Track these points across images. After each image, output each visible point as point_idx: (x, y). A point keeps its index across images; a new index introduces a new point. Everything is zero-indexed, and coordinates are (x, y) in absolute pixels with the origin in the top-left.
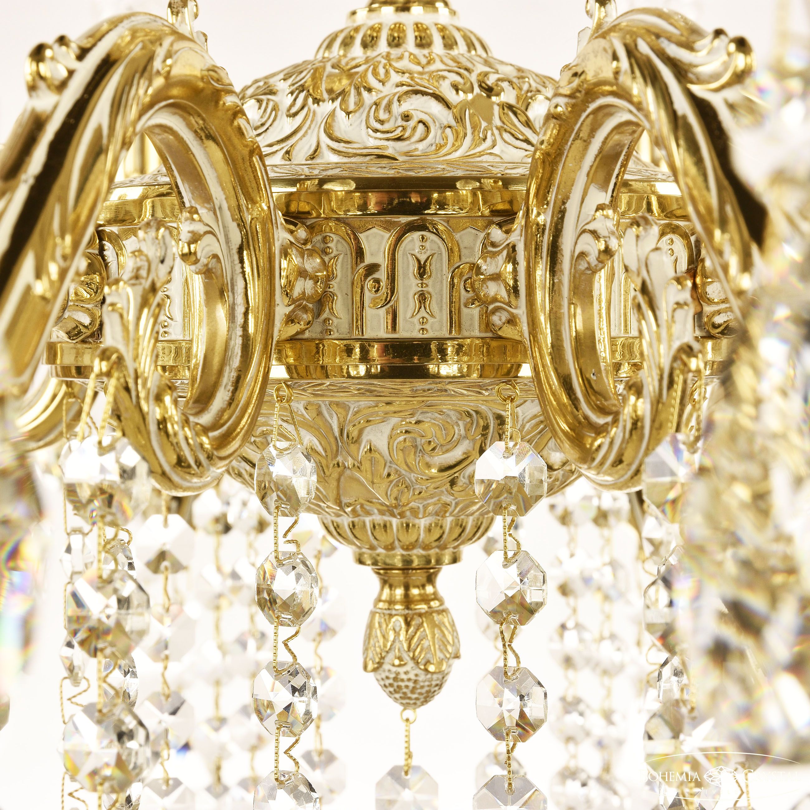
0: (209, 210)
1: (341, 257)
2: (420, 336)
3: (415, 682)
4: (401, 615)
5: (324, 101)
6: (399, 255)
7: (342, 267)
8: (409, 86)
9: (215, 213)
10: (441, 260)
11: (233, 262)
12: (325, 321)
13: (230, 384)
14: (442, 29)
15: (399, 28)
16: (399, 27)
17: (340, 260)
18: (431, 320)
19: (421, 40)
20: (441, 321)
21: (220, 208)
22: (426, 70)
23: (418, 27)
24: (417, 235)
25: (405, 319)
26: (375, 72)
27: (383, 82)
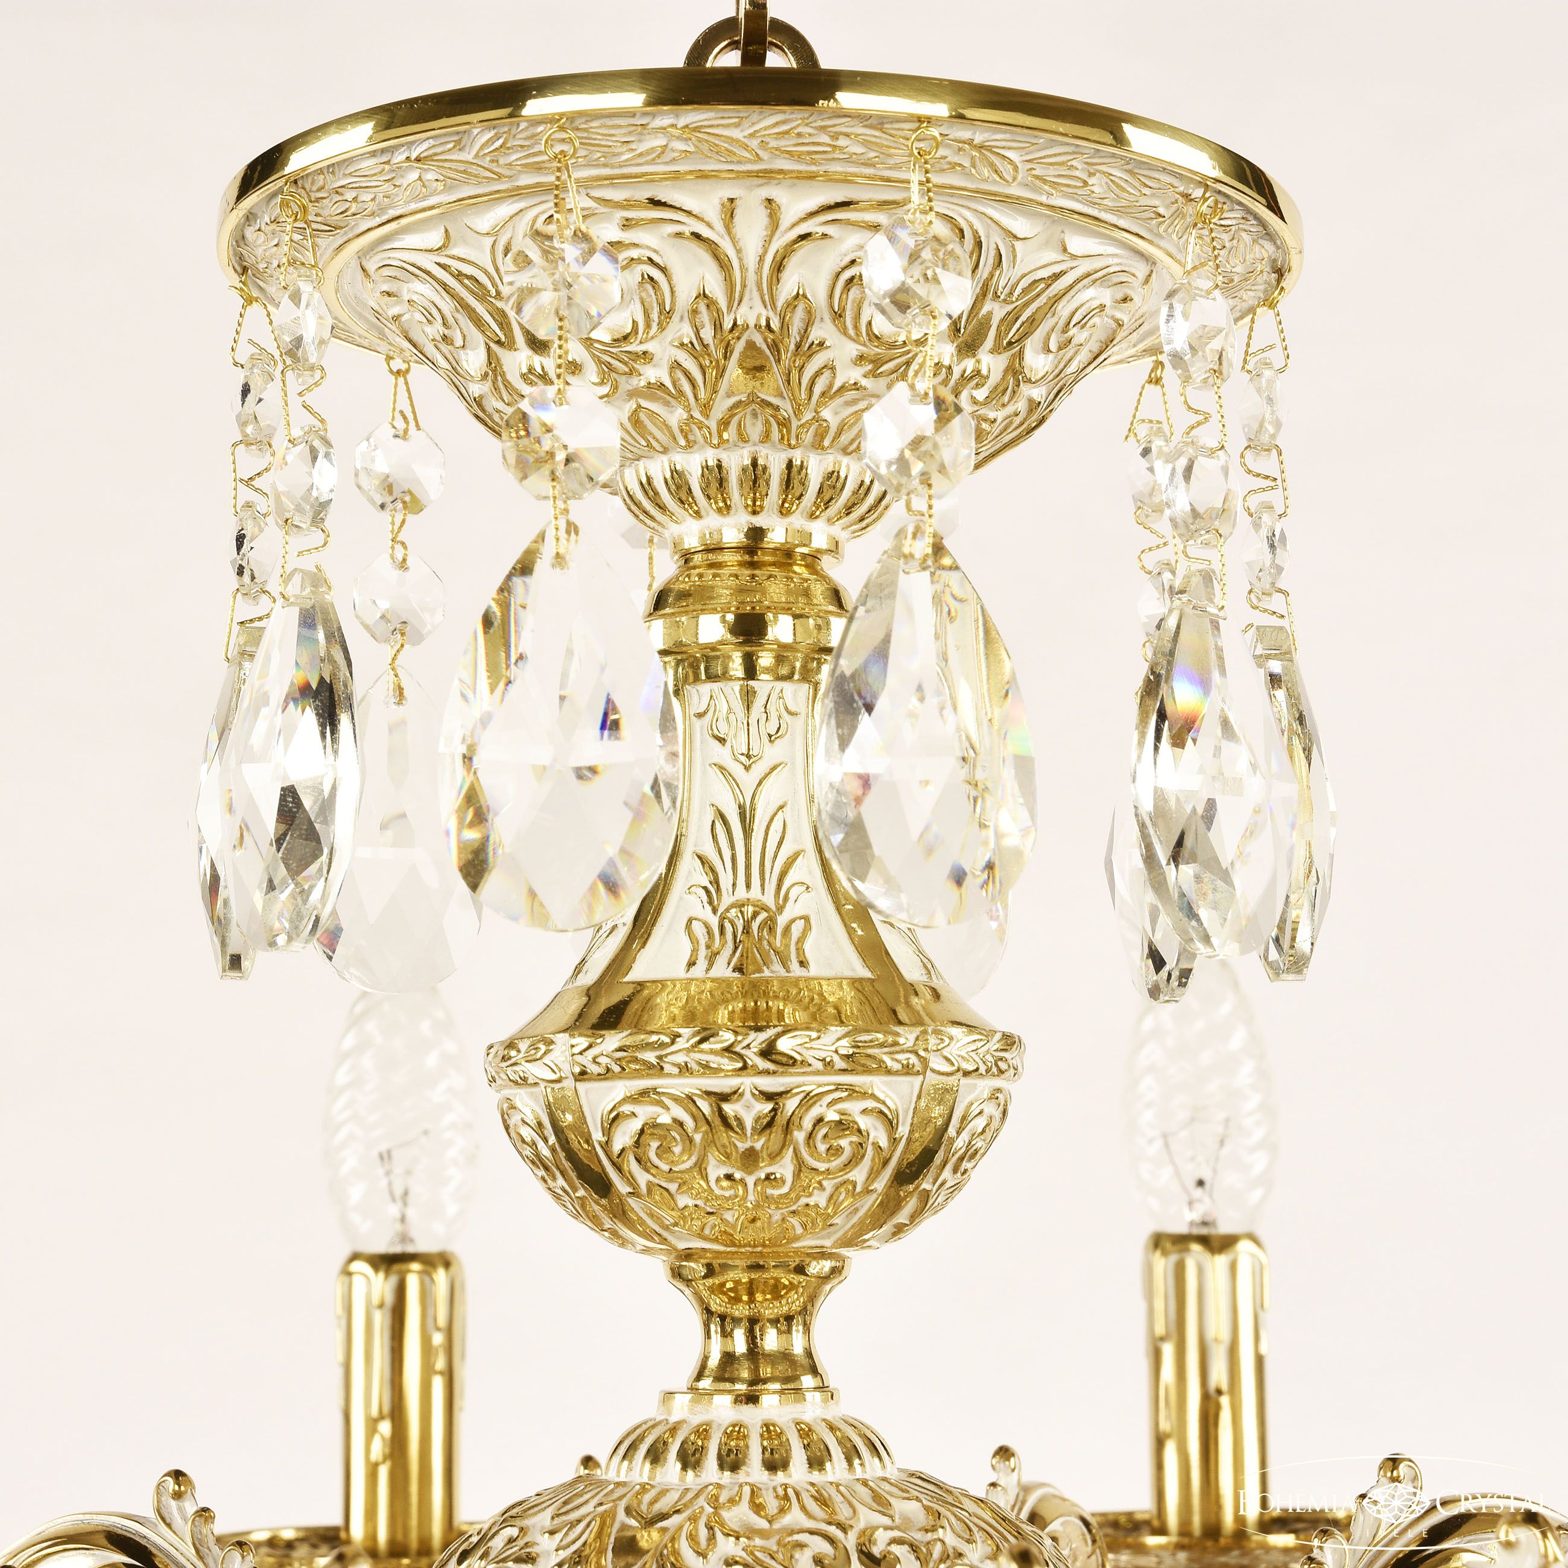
8: (744, 1565)
14: (805, 1432)
15: (737, 1431)
16: (739, 1432)
19: (772, 1453)
22: (776, 1526)
23: (769, 1431)
26: (692, 1538)
27: (705, 1557)
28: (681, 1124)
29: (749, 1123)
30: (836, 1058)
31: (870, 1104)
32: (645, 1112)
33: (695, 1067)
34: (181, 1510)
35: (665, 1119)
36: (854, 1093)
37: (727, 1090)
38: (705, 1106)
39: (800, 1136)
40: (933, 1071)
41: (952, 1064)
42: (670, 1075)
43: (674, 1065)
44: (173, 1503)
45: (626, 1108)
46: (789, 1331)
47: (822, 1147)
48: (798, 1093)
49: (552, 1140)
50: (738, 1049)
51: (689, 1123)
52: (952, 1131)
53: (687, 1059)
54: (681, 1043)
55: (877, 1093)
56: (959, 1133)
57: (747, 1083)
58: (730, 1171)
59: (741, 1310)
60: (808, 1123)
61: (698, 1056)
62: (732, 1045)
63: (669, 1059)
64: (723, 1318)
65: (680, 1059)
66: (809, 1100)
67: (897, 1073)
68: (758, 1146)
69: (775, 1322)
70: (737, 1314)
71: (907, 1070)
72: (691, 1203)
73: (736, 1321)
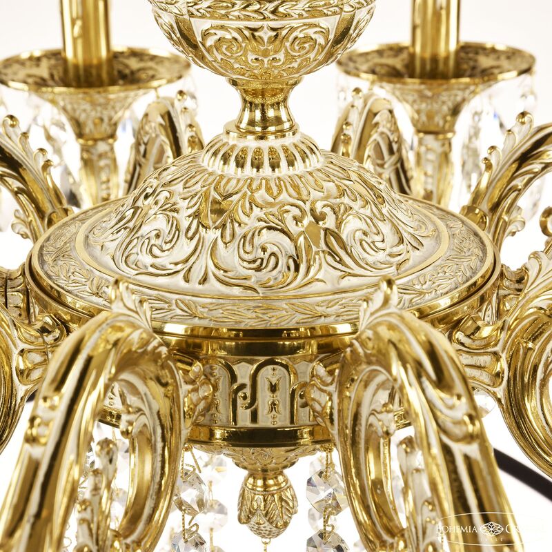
0: (139, 398)
1: (222, 378)
2: (272, 426)
3: (270, 531)
4: (262, 495)
5: (210, 228)
6: (259, 378)
7: (223, 383)
8: (265, 222)
9: (142, 399)
10: (286, 381)
11: (154, 419)
12: (212, 415)
13: (154, 494)
14: (286, 150)
15: (258, 151)
17: (221, 380)
18: (278, 416)
19: (273, 160)
20: (285, 416)
21: (145, 394)
22: (277, 201)
23: (271, 151)
24: (270, 367)
25: (263, 416)
26: (243, 206)
27: (248, 216)
28: (236, 39)
29: (266, 40)
30: (304, 13)
31: (318, 29)
32: (220, 33)
33: (242, 17)
34: (14, 132)
35: (228, 36)
36: (311, 26)
37: (257, 27)
38: (247, 33)
39: (288, 44)
40: (345, 12)
41: (353, 7)
42: (231, 19)
43: (233, 16)
44: (11, 129)
45: (212, 31)
46: (279, 109)
47: (297, 48)
48: (287, 28)
49: (179, 35)
50: (261, 11)
51: (240, 39)
52: (351, 31)
53: (239, 14)
54: (237, 7)
55: (321, 25)
56: (354, 32)
57: (265, 23)
58: (257, 57)
59: (258, 101)
60: (291, 38)
61: (244, 13)
62: (259, 9)
63: (232, 13)
64: (251, 103)
65: (236, 14)
66: (292, 29)
67: (330, 15)
68: (269, 48)
69: (272, 105)
70: (257, 102)
71: (335, 13)
72: (240, 67)
73: (256, 106)
